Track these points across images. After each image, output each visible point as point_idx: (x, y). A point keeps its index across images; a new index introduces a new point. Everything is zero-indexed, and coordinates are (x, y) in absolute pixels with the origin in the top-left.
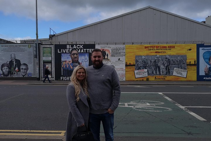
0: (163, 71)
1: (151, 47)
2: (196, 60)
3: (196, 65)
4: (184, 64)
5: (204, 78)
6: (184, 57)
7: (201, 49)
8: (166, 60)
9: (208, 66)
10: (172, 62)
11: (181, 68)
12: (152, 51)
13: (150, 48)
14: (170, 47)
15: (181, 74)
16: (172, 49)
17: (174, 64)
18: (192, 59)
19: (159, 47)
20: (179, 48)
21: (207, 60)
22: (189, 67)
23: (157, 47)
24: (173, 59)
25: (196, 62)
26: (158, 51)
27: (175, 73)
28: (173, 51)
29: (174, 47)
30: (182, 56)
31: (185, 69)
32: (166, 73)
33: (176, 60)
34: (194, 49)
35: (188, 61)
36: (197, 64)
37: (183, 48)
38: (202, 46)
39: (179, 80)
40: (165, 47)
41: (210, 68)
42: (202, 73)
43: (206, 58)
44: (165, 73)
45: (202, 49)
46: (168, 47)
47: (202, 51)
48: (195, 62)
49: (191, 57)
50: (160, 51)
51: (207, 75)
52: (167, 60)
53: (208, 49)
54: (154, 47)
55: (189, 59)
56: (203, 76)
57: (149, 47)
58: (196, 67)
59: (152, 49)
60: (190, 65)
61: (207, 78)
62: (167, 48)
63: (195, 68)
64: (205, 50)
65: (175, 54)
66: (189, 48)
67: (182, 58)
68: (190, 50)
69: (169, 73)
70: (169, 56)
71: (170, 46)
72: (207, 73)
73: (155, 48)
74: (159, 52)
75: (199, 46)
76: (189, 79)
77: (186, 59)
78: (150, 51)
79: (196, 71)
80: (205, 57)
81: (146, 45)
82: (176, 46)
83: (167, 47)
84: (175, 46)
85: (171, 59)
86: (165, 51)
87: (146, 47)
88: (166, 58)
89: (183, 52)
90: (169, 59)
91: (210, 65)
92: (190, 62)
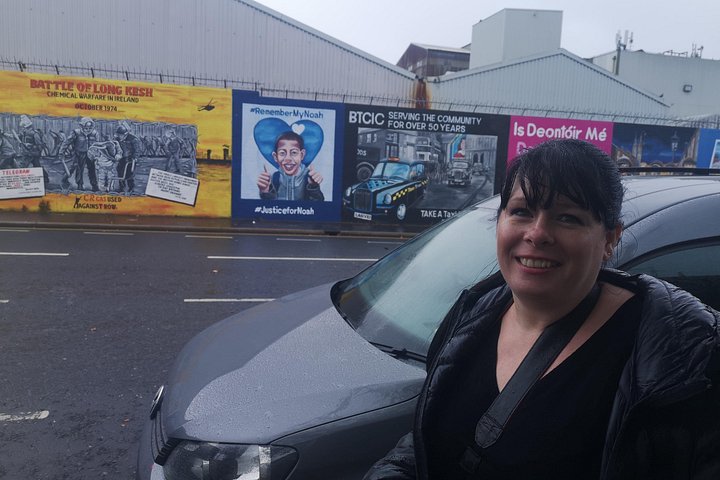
0: (106, 179)
1: (57, 83)
2: (230, 144)
3: (229, 162)
4: (188, 157)
5: (258, 209)
6: (188, 133)
7: (246, 107)
8: (118, 139)
9: (272, 170)
10: (141, 147)
11: (178, 172)
12: (60, 99)
13: (52, 87)
14: (135, 93)
15: (177, 192)
16: (142, 101)
17: (149, 156)
18: (215, 141)
19: (88, 86)
20: (169, 99)
21: (268, 150)
22: (204, 168)
23: (82, 86)
24: (148, 135)
25: (230, 154)
26: (85, 101)
27: (152, 189)
28: (145, 107)
29: (149, 93)
30: (179, 129)
31: (190, 175)
32: (117, 186)
33: (157, 141)
34: (222, 105)
35: (202, 147)
36: (233, 161)
37: (184, 100)
38: (253, 97)
39: (169, 212)
40: (114, 90)
41: (277, 175)
42: (250, 191)
43: (266, 143)
44: (114, 184)
45: (252, 110)
46: (128, 90)
47: (251, 116)
48: (226, 151)
49: (214, 134)
50: (93, 102)
51: (267, 199)
52: (122, 138)
53: (271, 112)
54: (71, 84)
55: (205, 142)
56: (255, 203)
57: (48, 82)
58: (230, 169)
59: (60, 90)
60: (209, 161)
61: (266, 211)
62: (123, 94)
63: (227, 173)
64: (262, 112)
65: (152, 118)
66: (206, 101)
67: (179, 136)
68: (209, 108)
69: (132, 186)
70: (131, 123)
71: (135, 89)
72: (266, 191)
73: (76, 91)
74: (89, 107)
75: (240, 98)
76: (206, 210)
77: (196, 140)
78: (52, 99)
79: (229, 183)
80: (262, 138)
81: (38, 76)
82: (158, 90)
83: (124, 89)
84: (151, 90)
85: (138, 136)
86: (114, 103)
87: (35, 84)
88: (120, 131)
89: (184, 114)
90: (129, 135)
91: (277, 165)
92: (209, 151)
